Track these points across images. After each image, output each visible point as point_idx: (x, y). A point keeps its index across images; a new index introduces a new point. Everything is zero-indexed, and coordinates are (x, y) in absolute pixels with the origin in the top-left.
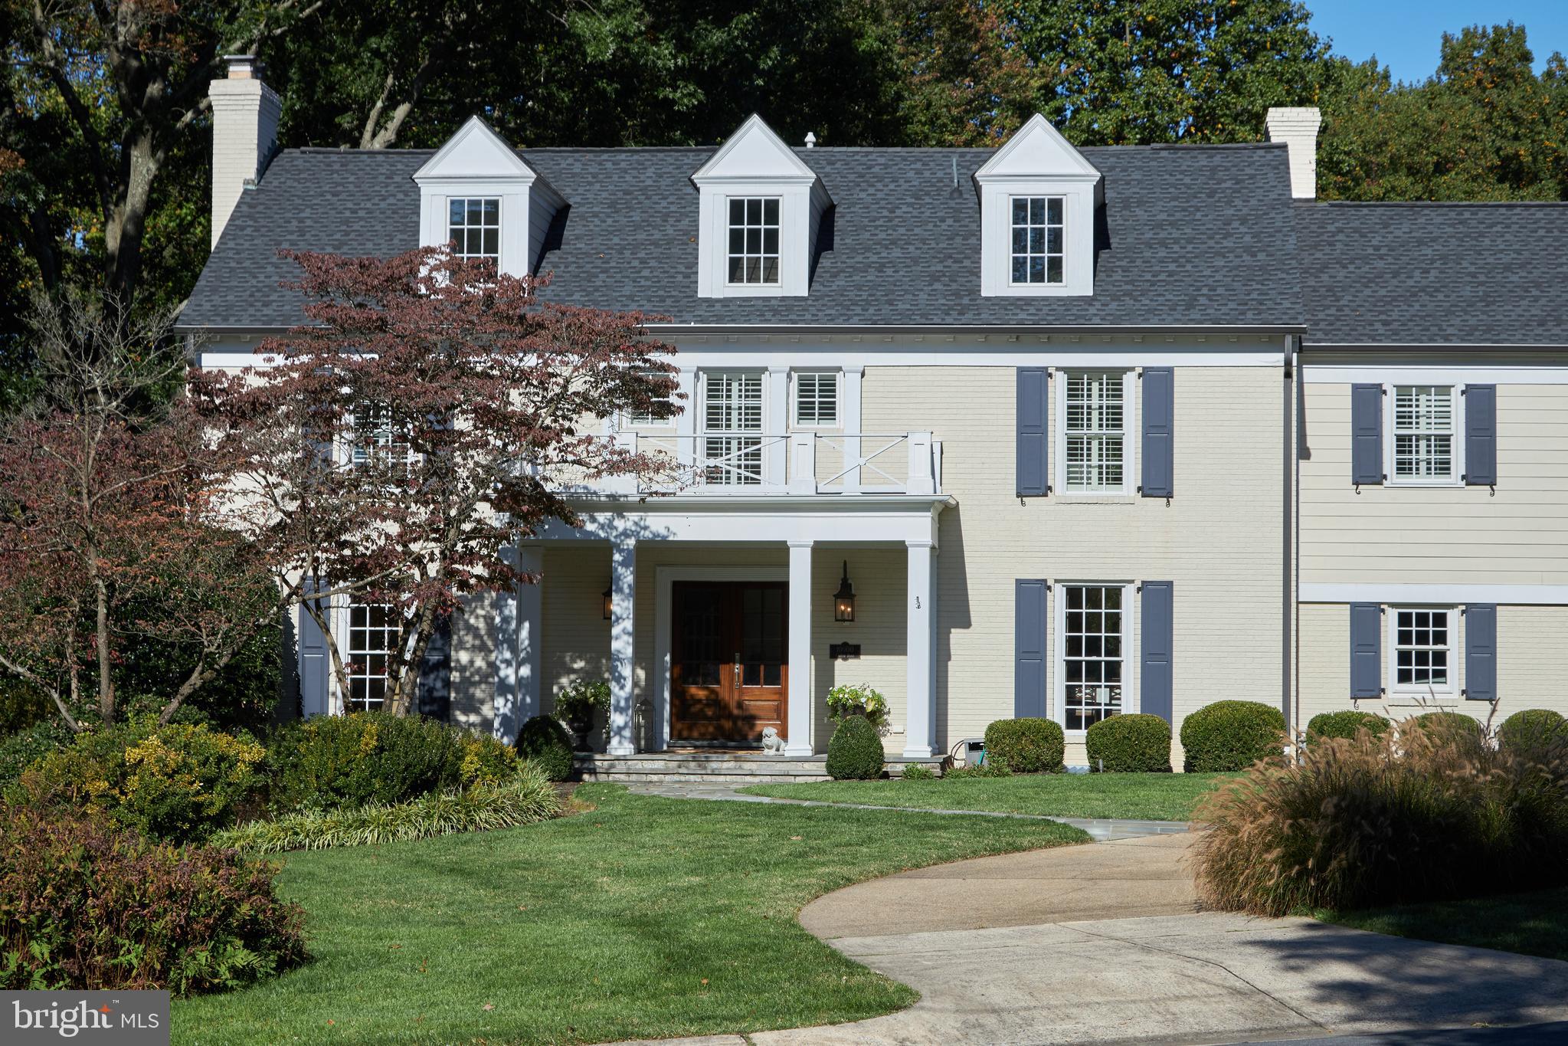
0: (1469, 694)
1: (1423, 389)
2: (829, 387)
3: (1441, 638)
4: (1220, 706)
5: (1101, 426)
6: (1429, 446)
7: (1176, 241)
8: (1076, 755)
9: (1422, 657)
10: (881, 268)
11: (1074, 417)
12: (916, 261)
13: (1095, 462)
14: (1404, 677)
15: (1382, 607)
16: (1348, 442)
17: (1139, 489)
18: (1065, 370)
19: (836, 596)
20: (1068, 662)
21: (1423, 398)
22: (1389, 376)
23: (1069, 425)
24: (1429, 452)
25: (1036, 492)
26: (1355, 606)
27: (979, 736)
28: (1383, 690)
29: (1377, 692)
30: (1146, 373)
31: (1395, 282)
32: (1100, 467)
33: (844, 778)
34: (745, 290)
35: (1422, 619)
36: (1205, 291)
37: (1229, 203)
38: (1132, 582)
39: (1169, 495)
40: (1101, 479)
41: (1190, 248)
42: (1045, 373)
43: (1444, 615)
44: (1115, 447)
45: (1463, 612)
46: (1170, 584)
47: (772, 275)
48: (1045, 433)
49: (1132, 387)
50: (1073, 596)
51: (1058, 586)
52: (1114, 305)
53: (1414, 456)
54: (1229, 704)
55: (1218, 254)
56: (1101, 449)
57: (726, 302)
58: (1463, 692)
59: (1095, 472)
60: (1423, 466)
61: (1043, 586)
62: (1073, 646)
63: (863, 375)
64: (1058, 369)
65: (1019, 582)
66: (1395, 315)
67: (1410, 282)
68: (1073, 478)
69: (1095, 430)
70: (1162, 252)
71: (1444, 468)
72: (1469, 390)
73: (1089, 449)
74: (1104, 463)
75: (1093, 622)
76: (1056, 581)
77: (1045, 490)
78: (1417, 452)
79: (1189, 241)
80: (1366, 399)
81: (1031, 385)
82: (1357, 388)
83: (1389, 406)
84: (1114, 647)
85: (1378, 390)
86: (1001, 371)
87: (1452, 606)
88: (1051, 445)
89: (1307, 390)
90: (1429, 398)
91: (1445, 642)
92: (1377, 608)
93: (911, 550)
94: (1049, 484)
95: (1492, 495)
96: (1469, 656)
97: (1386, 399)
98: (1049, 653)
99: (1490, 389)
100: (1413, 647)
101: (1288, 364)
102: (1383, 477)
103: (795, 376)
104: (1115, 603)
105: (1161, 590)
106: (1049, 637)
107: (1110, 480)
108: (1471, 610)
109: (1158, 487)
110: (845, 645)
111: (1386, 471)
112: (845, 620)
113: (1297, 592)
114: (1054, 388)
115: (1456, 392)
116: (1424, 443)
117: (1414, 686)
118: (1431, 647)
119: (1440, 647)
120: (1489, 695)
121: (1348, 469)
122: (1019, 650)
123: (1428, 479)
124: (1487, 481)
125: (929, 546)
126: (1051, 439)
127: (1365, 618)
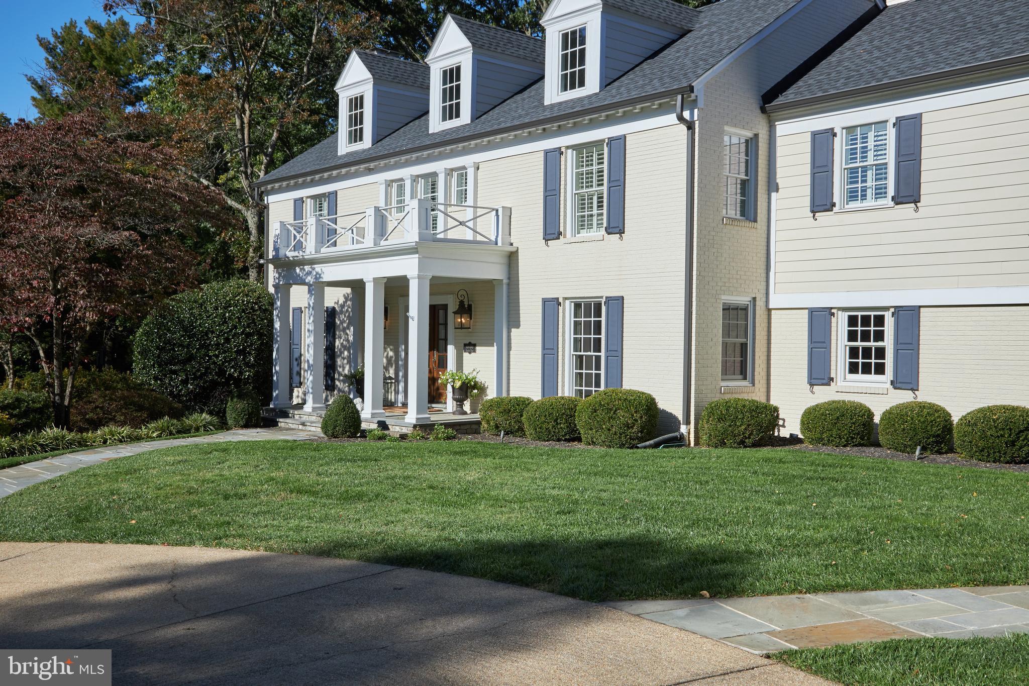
0: (898, 384)
1: (865, 127)
3: (880, 336)
5: (593, 185)
6: (872, 175)
9: (866, 353)
11: (580, 181)
14: (853, 369)
15: (833, 311)
16: (807, 180)
17: (606, 229)
18: (573, 147)
20: (575, 355)
22: (839, 120)
23: (577, 188)
24: (872, 180)
25: (553, 236)
26: (812, 312)
28: (836, 380)
29: (828, 380)
30: (611, 142)
32: (594, 215)
34: (446, 125)
35: (866, 320)
38: (602, 297)
39: (621, 232)
42: (559, 151)
43: (883, 317)
44: (601, 201)
45: (896, 314)
46: (623, 298)
47: (457, 114)
50: (577, 308)
53: (860, 185)
56: (594, 202)
58: (894, 382)
60: (869, 192)
61: (556, 302)
62: (577, 344)
63: (478, 169)
64: (568, 147)
65: (545, 301)
72: (899, 122)
74: (596, 212)
75: (588, 328)
76: (565, 298)
77: (558, 235)
78: (865, 181)
80: (822, 142)
82: (814, 134)
83: (840, 146)
84: (597, 345)
85: (831, 133)
86: (534, 155)
87: (886, 309)
88: (562, 202)
89: (779, 142)
90: (871, 135)
91: (882, 340)
92: (829, 312)
93: (411, 281)
94: (562, 229)
95: (917, 209)
96: (896, 352)
97: (837, 140)
98: (560, 350)
99: (917, 118)
100: (859, 344)
101: (681, 118)
102: (834, 205)
103: (455, 174)
104: (598, 314)
105: (617, 303)
106: (560, 338)
107: (599, 225)
108: (898, 311)
109: (616, 227)
110: (470, 344)
111: (836, 199)
112: (462, 328)
113: (767, 302)
114: (566, 161)
115: (890, 125)
116: (869, 173)
117: (860, 376)
118: (872, 344)
119: (880, 344)
120: (910, 386)
121: (807, 201)
122: (544, 348)
123: (870, 202)
124: (912, 199)
125: (419, 277)
126: (562, 198)
127: (819, 318)
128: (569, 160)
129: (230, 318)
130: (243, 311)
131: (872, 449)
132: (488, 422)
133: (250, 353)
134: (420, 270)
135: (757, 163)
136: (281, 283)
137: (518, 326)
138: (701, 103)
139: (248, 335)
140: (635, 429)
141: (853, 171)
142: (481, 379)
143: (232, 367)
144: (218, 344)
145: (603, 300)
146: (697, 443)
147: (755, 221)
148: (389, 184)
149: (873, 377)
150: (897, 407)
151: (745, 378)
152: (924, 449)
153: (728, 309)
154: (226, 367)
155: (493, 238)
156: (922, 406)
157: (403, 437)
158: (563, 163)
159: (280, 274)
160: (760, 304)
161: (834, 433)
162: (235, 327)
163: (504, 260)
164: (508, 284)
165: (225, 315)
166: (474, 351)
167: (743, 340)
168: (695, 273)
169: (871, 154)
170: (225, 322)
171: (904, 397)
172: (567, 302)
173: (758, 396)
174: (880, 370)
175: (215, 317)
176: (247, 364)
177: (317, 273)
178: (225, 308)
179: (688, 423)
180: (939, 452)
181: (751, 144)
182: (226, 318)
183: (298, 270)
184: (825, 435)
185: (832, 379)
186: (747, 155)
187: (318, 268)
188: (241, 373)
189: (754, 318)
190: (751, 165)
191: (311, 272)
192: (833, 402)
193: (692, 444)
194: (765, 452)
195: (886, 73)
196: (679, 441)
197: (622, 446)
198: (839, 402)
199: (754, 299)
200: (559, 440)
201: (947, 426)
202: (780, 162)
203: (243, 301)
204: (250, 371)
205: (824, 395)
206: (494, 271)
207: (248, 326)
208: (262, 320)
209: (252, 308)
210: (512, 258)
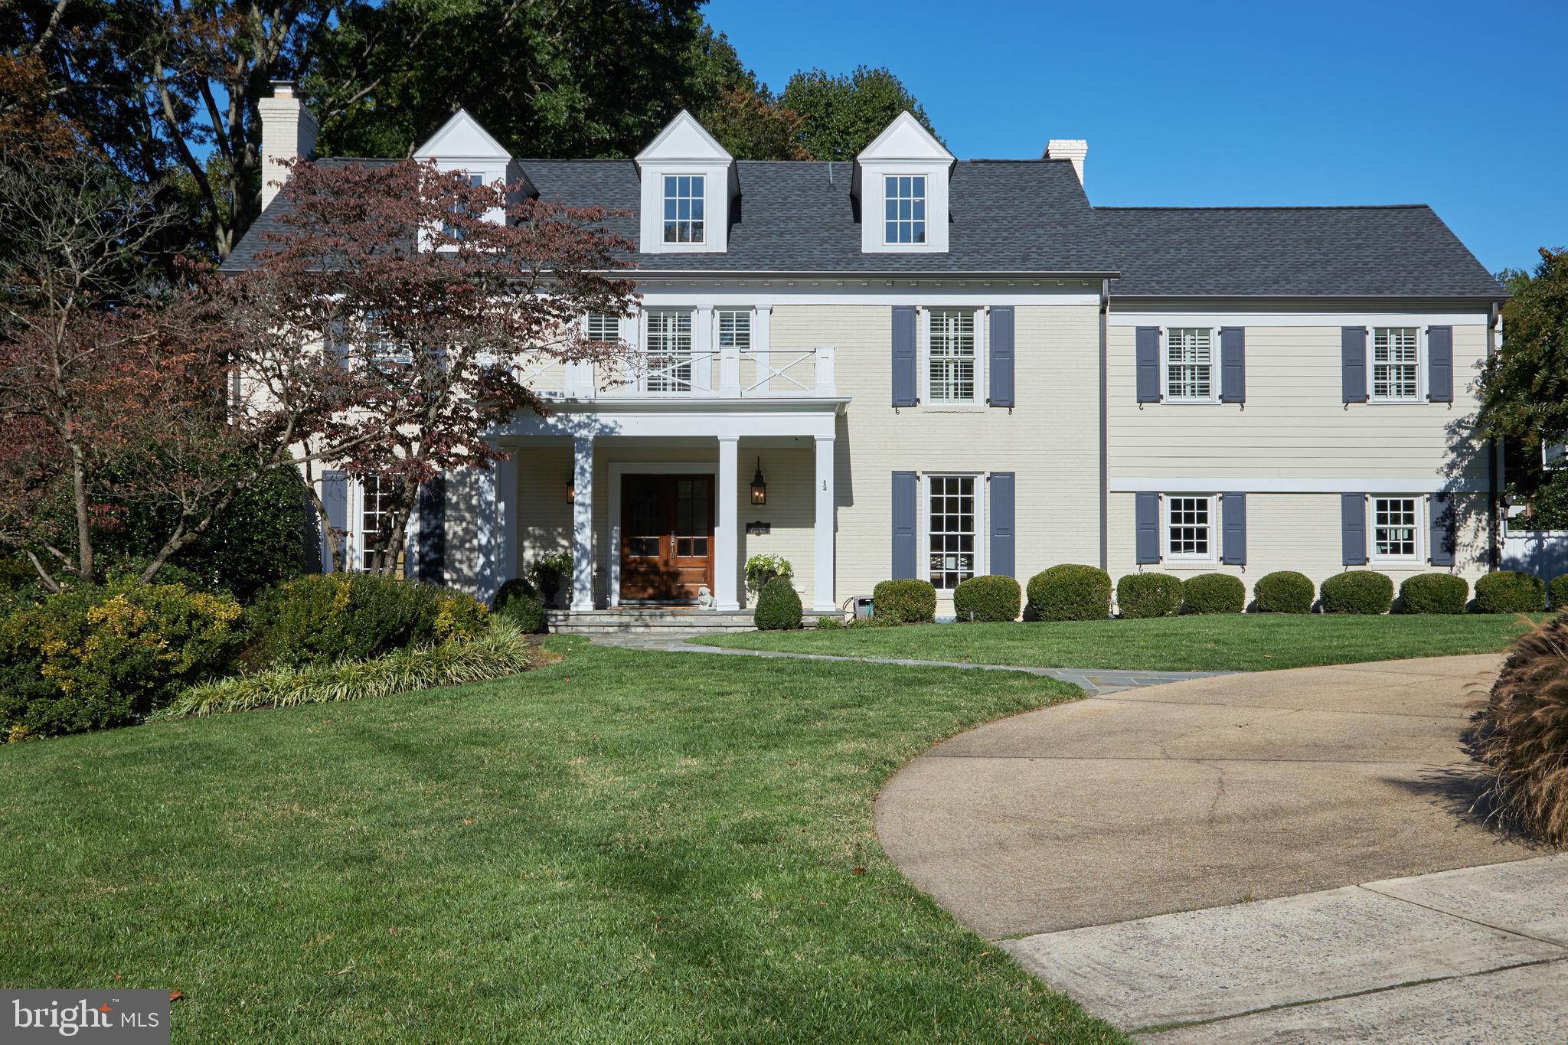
0: (1225, 560)
1: (1189, 331)
2: (744, 322)
3: (1203, 518)
4: (1060, 569)
5: (956, 353)
6: (1193, 374)
7: (1004, 218)
8: (945, 606)
9: (1189, 533)
10: (781, 234)
11: (936, 346)
12: (807, 230)
13: (952, 380)
14: (1175, 547)
15: (1160, 494)
16: (1134, 371)
17: (988, 401)
18: (929, 308)
19: (752, 485)
20: (931, 536)
21: (1188, 337)
22: (1164, 320)
23: (932, 352)
24: (1193, 378)
25: (907, 403)
26: (1140, 495)
27: (869, 593)
28: (1161, 558)
29: (1157, 559)
30: (992, 311)
31: (1157, 256)
32: (956, 384)
33: (770, 628)
34: (677, 247)
35: (1189, 504)
36: (1034, 249)
37: (1038, 194)
38: (983, 473)
39: (1011, 406)
40: (956, 394)
41: (1015, 222)
42: (913, 311)
43: (1205, 501)
44: (968, 370)
45: (1220, 498)
46: (1012, 475)
47: (698, 237)
48: (914, 357)
49: (981, 323)
50: (936, 484)
51: (925, 476)
52: (966, 259)
53: (1182, 382)
54: (1070, 567)
55: (1038, 226)
56: (956, 371)
57: (662, 256)
58: (1221, 559)
59: (952, 388)
60: (1188, 389)
61: (913, 476)
62: (936, 523)
63: (771, 310)
64: (924, 307)
65: (895, 473)
66: (1164, 277)
67: (1169, 256)
68: (935, 394)
69: (952, 355)
70: (995, 226)
71: (1205, 390)
72: (1224, 331)
73: (947, 371)
74: (959, 381)
75: (952, 505)
76: (924, 473)
77: (914, 402)
78: (1185, 378)
79: (1014, 218)
80: (1147, 338)
81: (903, 320)
82: (1140, 330)
83: (1164, 343)
84: (968, 523)
85: (1156, 331)
86: (880, 309)
87: (1212, 494)
88: (919, 367)
89: (1109, 331)
90: (1193, 337)
91: (1205, 521)
92: (1156, 496)
93: (818, 443)
94: (917, 396)
95: (1242, 410)
96: (1221, 532)
97: (1162, 338)
98: (916, 529)
99: (1241, 330)
100: (1182, 525)
102: (1161, 397)
103: (717, 313)
104: (969, 489)
105: (1004, 479)
106: (916, 517)
107: (966, 396)
108: (1226, 497)
109: (1002, 399)
110: (761, 524)
111: (1163, 392)
112: (758, 504)
114: (920, 321)
115: (1215, 332)
116: (1189, 371)
117: (1184, 554)
120: (1239, 561)
121: (1133, 391)
122: (894, 527)
124: (1238, 399)
126: (919, 362)
127: (1147, 502)
128: (924, 321)
137: (851, 504)
141: (1175, 369)
145: (977, 476)
149: (1196, 554)
158: (917, 324)
166: (768, 532)
169: (1191, 355)
174: (1204, 548)
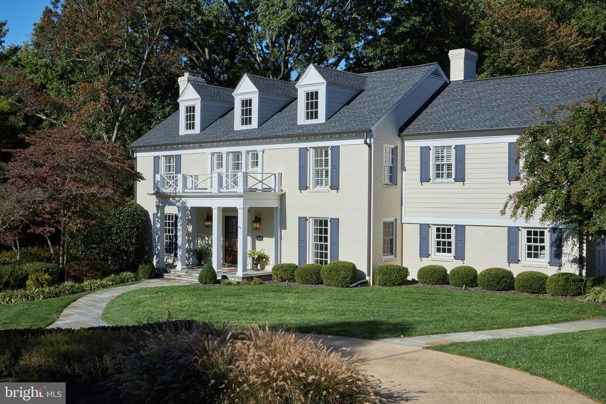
0: (457, 257)
1: (443, 147)
9: (444, 243)
11: (317, 163)
14: (438, 250)
15: (430, 225)
16: (419, 167)
17: (330, 187)
18: (313, 148)
20: (315, 244)
22: (432, 143)
23: (315, 166)
24: (446, 170)
25: (304, 188)
26: (421, 225)
29: (427, 255)
30: (332, 148)
31: (454, 108)
34: (245, 127)
35: (444, 230)
38: (329, 218)
39: (338, 189)
40: (324, 184)
42: (306, 149)
43: (450, 229)
44: (327, 173)
45: (455, 228)
46: (338, 219)
47: (250, 122)
48: (307, 169)
50: (316, 223)
53: (441, 172)
56: (324, 174)
57: (240, 131)
58: (455, 257)
59: (322, 181)
60: (445, 175)
61: (306, 219)
62: (316, 239)
63: (264, 152)
64: (311, 148)
65: (300, 218)
66: (442, 121)
67: (459, 108)
68: (316, 184)
69: (323, 167)
72: (456, 147)
74: (324, 178)
75: (321, 231)
76: (310, 217)
77: (306, 188)
78: (443, 170)
80: (425, 152)
81: (303, 152)
82: (422, 148)
83: (432, 154)
84: (326, 239)
85: (429, 148)
86: (294, 149)
87: (452, 225)
88: (308, 173)
89: (406, 150)
90: (445, 150)
91: (450, 238)
92: (428, 226)
93: (239, 210)
94: (308, 185)
95: (464, 185)
96: (456, 244)
97: (431, 152)
98: (308, 241)
99: (464, 146)
100: (441, 240)
101: (366, 143)
102: (430, 179)
103: (250, 153)
104: (326, 225)
105: (336, 222)
106: (308, 236)
107: (327, 184)
108: (457, 226)
109: (335, 186)
110: (260, 236)
111: (431, 177)
112: (256, 229)
113: (401, 220)
114: (310, 154)
115: (453, 148)
116: (445, 167)
117: (441, 254)
118: (446, 240)
119: (449, 240)
120: (462, 258)
121: (419, 177)
122: (299, 240)
123: (445, 180)
124: (462, 180)
125: (244, 209)
126: (308, 171)
127: (424, 229)
128: (311, 153)
129: (122, 219)
130: (129, 216)
131: (447, 286)
132: (277, 276)
133: (133, 238)
134: (244, 205)
135: (397, 159)
136: (160, 205)
137: (285, 229)
138: (374, 136)
139: (132, 228)
140: (348, 279)
141: (438, 165)
142: (266, 253)
143: (124, 245)
144: (117, 233)
145: (329, 220)
146: (373, 284)
147: (396, 185)
148: (213, 154)
149: (446, 254)
150: (456, 268)
151: (392, 254)
152: (466, 285)
153: (385, 224)
154: (121, 245)
155: (273, 187)
156: (466, 268)
157: (238, 283)
158: (308, 155)
159: (160, 201)
160: (399, 221)
161: (431, 279)
162: (125, 224)
163: (279, 198)
164: (281, 209)
165: (119, 218)
166: (262, 240)
167: (391, 238)
168: (372, 210)
169: (445, 159)
170: (120, 222)
171: (459, 263)
172: (311, 219)
173: (398, 263)
174: (450, 251)
175: (115, 219)
176: (132, 244)
177: (183, 201)
178: (120, 214)
179: (369, 275)
180: (472, 287)
181: (394, 151)
182: (120, 220)
183: (171, 199)
184: (427, 280)
185: (430, 255)
186: (392, 155)
187: (183, 199)
188: (129, 248)
189: (396, 227)
190: (394, 160)
191: (179, 201)
192: (431, 266)
193: (371, 285)
194: (404, 288)
195: (451, 125)
196: (366, 283)
197: (343, 286)
198: (433, 266)
199: (396, 219)
200: (312, 284)
201: (475, 276)
202: (406, 159)
203: (129, 211)
204: (133, 247)
205: (427, 262)
206: (274, 204)
207: (132, 224)
208: (138, 220)
209: (133, 214)
210: (282, 197)
